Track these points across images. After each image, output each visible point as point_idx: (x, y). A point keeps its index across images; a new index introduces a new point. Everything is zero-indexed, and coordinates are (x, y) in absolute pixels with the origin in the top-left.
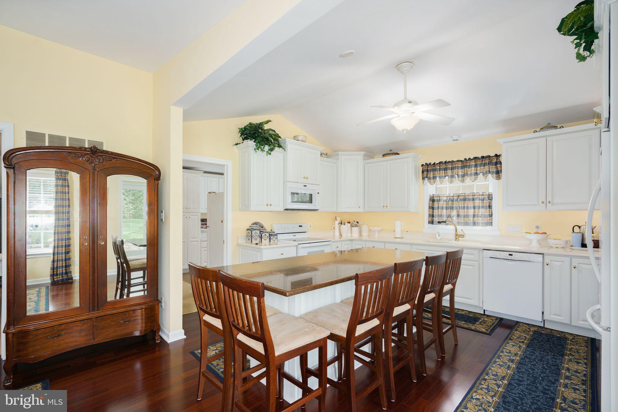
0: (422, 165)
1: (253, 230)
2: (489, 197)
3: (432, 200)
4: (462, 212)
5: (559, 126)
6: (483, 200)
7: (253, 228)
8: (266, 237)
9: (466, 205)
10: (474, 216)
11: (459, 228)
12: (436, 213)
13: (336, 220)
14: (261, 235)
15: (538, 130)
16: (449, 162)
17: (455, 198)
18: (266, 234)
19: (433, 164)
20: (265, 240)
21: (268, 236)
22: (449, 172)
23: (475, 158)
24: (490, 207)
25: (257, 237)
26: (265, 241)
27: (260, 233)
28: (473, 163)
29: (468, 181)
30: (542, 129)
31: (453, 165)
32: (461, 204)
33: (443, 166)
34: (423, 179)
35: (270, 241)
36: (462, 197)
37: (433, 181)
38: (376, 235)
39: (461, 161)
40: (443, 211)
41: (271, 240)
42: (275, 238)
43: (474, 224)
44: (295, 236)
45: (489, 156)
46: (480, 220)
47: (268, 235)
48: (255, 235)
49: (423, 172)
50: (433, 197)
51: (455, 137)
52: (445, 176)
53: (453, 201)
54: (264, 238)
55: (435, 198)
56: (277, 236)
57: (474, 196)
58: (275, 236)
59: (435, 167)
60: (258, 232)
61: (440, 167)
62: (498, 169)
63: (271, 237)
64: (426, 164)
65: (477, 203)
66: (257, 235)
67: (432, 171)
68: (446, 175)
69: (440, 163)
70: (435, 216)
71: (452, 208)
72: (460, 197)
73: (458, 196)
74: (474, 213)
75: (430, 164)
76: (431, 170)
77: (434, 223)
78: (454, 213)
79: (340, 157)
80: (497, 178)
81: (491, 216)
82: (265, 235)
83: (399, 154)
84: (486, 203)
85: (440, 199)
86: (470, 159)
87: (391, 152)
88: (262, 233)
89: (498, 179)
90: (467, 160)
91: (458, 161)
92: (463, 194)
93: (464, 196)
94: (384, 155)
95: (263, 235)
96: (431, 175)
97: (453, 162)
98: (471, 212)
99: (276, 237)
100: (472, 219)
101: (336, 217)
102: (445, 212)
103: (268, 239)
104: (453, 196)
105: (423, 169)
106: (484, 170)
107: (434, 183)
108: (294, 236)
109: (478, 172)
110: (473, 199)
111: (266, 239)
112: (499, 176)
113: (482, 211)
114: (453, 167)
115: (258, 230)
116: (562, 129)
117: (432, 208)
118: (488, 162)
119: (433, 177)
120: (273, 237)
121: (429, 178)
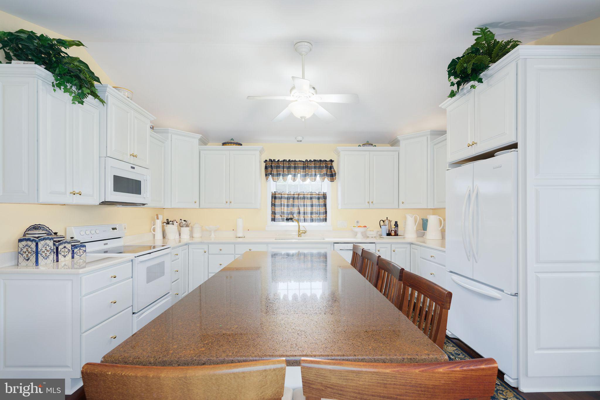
0: (266, 161)
1: (40, 240)
2: (324, 197)
3: (274, 197)
4: (302, 209)
5: (374, 145)
6: (318, 198)
7: (40, 235)
8: (66, 250)
9: (305, 203)
10: (312, 213)
11: (302, 224)
12: (277, 210)
13: (158, 219)
14: (57, 249)
15: (361, 145)
16: (292, 161)
17: (296, 196)
18: (66, 245)
19: (277, 161)
20: (65, 256)
21: (70, 249)
22: (292, 170)
23: (315, 161)
24: (325, 205)
25: (48, 253)
26: (65, 260)
27: (54, 245)
28: (313, 165)
29: (308, 180)
30: (364, 145)
31: (296, 165)
32: (301, 202)
33: (287, 165)
34: (266, 175)
35: (73, 257)
36: (301, 195)
37: (276, 178)
38: (213, 235)
39: (303, 162)
40: (285, 208)
41: (75, 255)
42: (81, 251)
43: (312, 220)
44: (107, 244)
45: (326, 161)
46: (317, 216)
47: (69, 246)
48: (44, 249)
49: (266, 168)
50: (275, 194)
51: (300, 138)
53: (294, 198)
54: (63, 254)
55: (276, 195)
56: (85, 246)
57: (312, 195)
58: (81, 248)
59: (279, 164)
60: (51, 243)
61: (284, 164)
62: (332, 172)
63: (76, 250)
64: (270, 160)
65: (315, 201)
66: (48, 248)
67: (275, 168)
68: (289, 173)
69: (284, 161)
70: (276, 213)
71: (293, 205)
72: (300, 196)
73: (299, 195)
74: (311, 210)
75: (274, 160)
76: (274, 166)
77: (276, 220)
78: (295, 210)
79: (170, 135)
80: (331, 180)
81: (326, 213)
82: (65, 247)
83: (241, 145)
84: (322, 201)
85: (281, 196)
86: (310, 161)
87: (233, 141)
88: (59, 245)
89: (331, 182)
90: (308, 162)
91: (300, 161)
92: (303, 193)
93: (303, 195)
94: (224, 144)
95: (60, 247)
96: (275, 171)
97: (295, 161)
98: (309, 209)
99: (84, 249)
100: (309, 216)
101: (157, 215)
102: (286, 209)
103: (70, 255)
104: (294, 195)
105: (266, 164)
106: (322, 172)
107: (278, 180)
108: (105, 244)
109: (316, 173)
110: (311, 198)
111: (66, 254)
112: (333, 179)
113: (317, 209)
114: (296, 166)
115: (50, 239)
116: (375, 147)
117: (273, 205)
118: (325, 165)
119: (277, 174)
120: (78, 249)
121: (273, 175)
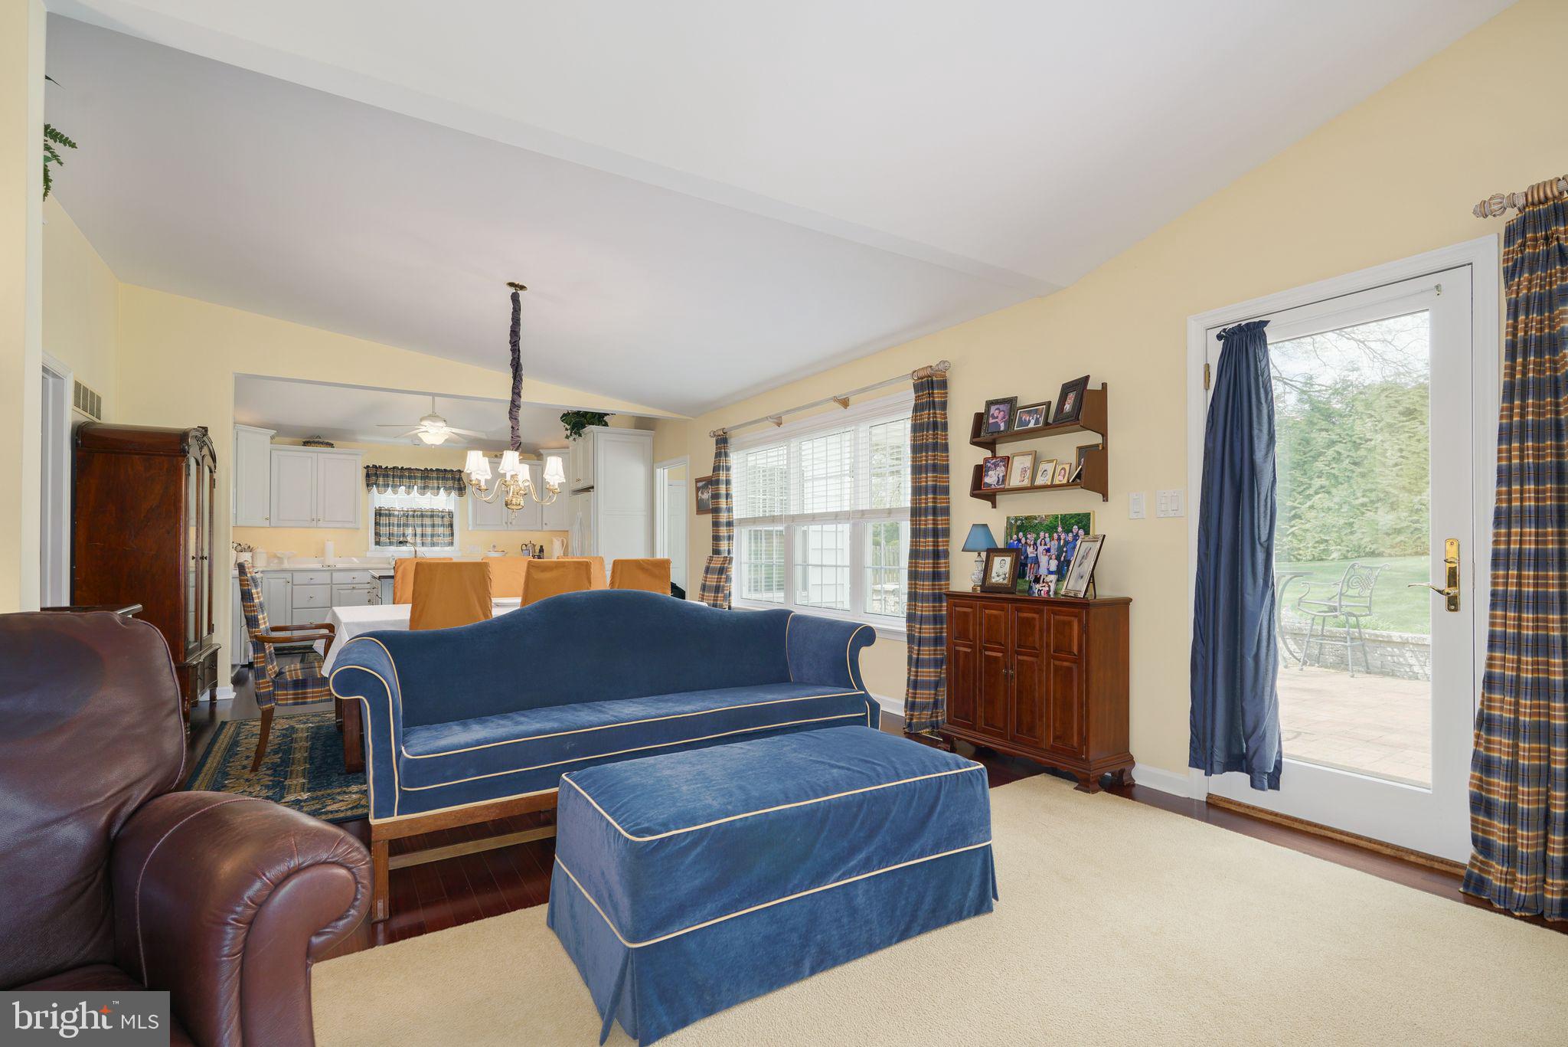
0: (368, 467)
2: (450, 516)
3: (379, 514)
4: (419, 531)
6: (443, 518)
9: (424, 523)
10: (433, 536)
12: (383, 531)
16: (406, 469)
17: (411, 513)
19: (384, 468)
22: (406, 481)
23: (437, 470)
24: (451, 526)
28: (435, 475)
29: (429, 495)
31: (411, 474)
32: (418, 521)
34: (367, 485)
36: (418, 513)
37: (382, 490)
39: (421, 471)
40: (394, 528)
43: (433, 545)
45: (452, 471)
46: (440, 540)
49: (368, 476)
50: (381, 511)
52: (400, 486)
53: (407, 517)
55: (383, 512)
57: (434, 513)
59: (387, 472)
61: (394, 473)
62: (461, 486)
64: (374, 467)
65: (438, 521)
67: (382, 476)
68: (402, 484)
69: (394, 468)
70: (381, 535)
71: (406, 525)
72: (416, 513)
73: (414, 512)
74: (432, 532)
75: (380, 467)
76: (380, 474)
77: (381, 544)
78: (409, 531)
80: (459, 495)
81: (452, 535)
83: (332, 446)
84: (447, 521)
85: (389, 514)
86: (431, 470)
87: (319, 441)
89: (460, 497)
90: (428, 471)
91: (416, 470)
93: (421, 512)
94: (305, 444)
96: (380, 481)
97: (410, 469)
98: (429, 530)
100: (430, 539)
102: (396, 531)
104: (407, 512)
105: (368, 471)
106: (447, 485)
107: (386, 492)
109: (440, 486)
110: (432, 517)
112: (462, 494)
113: (441, 530)
114: (411, 476)
117: (377, 524)
118: (450, 477)
119: (384, 484)
121: (378, 486)
